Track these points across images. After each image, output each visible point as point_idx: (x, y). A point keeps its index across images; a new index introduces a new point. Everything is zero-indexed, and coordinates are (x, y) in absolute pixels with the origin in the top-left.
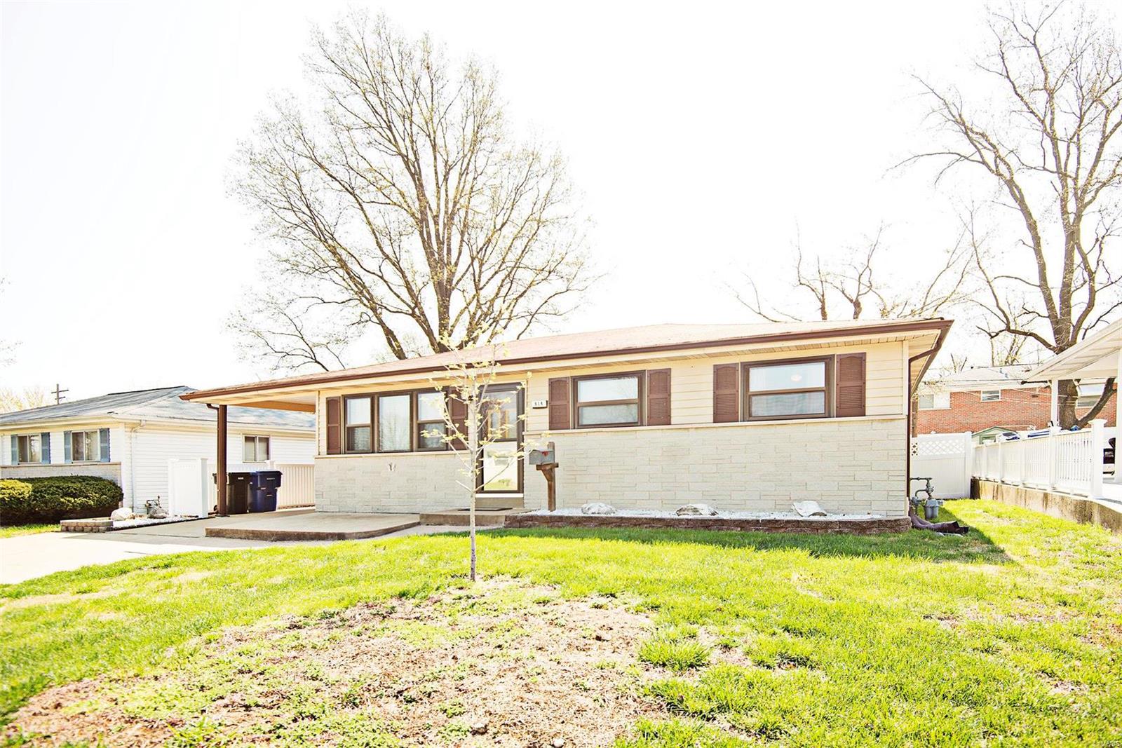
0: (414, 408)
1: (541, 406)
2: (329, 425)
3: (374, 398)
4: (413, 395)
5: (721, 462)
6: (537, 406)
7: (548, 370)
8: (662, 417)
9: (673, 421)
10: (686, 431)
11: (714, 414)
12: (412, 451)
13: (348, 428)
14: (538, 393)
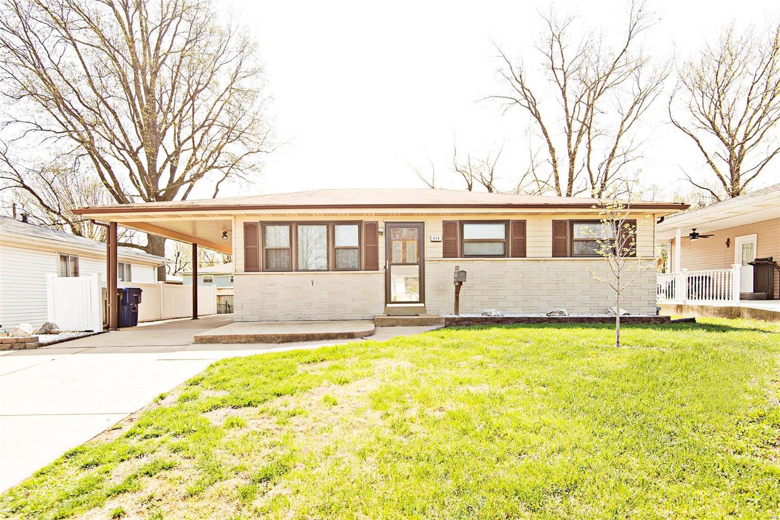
0: (331, 236)
1: (438, 240)
2: (247, 247)
3: (293, 225)
4: (331, 225)
5: (559, 282)
6: (435, 240)
7: (443, 214)
8: (520, 251)
9: (529, 254)
10: (538, 262)
11: (553, 251)
12: (328, 270)
13: (267, 250)
14: (434, 231)
